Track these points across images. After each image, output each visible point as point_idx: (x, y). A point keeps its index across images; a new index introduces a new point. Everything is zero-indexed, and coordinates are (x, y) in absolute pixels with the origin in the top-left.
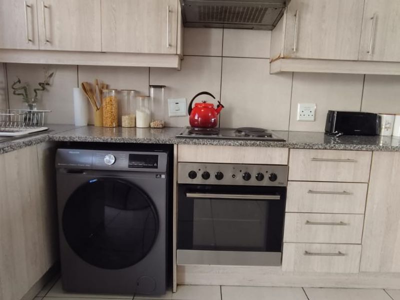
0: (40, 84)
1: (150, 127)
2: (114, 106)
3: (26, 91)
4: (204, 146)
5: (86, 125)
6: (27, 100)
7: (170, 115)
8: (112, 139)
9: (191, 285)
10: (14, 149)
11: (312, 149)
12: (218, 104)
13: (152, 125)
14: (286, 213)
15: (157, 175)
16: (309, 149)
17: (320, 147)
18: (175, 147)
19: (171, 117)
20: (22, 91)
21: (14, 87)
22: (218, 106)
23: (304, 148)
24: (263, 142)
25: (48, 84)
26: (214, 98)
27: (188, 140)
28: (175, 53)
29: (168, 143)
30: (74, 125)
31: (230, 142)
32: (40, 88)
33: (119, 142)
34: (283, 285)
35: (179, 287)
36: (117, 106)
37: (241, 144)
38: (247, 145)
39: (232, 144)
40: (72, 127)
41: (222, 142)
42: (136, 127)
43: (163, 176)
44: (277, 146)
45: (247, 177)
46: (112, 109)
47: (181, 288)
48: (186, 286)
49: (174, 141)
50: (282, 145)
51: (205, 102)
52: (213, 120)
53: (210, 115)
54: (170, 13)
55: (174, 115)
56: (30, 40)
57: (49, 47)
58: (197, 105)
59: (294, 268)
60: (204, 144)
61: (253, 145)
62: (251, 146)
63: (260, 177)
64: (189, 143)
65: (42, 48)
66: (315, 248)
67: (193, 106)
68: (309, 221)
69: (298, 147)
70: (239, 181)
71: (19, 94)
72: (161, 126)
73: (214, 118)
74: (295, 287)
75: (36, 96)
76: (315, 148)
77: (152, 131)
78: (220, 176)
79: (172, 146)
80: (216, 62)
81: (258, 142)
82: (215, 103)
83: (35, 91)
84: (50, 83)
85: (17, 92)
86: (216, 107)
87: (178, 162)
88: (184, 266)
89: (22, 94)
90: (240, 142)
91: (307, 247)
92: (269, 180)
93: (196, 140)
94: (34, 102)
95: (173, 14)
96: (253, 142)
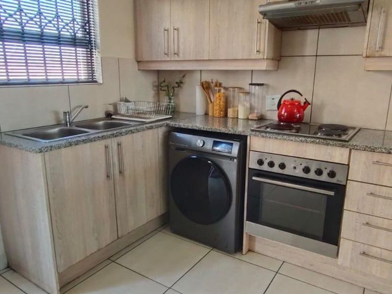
0: (177, 83)
1: (248, 119)
2: (222, 100)
3: (168, 87)
4: (270, 139)
5: (204, 114)
6: (168, 95)
7: (267, 109)
8: (204, 128)
9: (260, 254)
10: (139, 131)
11: (374, 151)
12: (305, 101)
13: (250, 117)
14: (344, 211)
15: (231, 159)
16: (371, 151)
17: (384, 150)
18: (248, 138)
19: (268, 110)
20: (166, 88)
21: (161, 85)
22: (305, 103)
23: (365, 150)
24: (323, 141)
25: (182, 83)
26: (302, 96)
27: (257, 133)
28: (262, 58)
29: (242, 134)
30: (195, 114)
31: (292, 138)
32: (177, 85)
33: (208, 130)
34: (343, 279)
35: (250, 252)
36: (224, 101)
37: (301, 141)
38: (307, 142)
39: (293, 140)
40: (193, 115)
41: (285, 137)
42: (237, 118)
43: (235, 160)
44: (336, 145)
45: (307, 170)
46: (220, 103)
47: (250, 253)
48: (255, 254)
49: (248, 133)
50: (341, 145)
51: (292, 99)
52: (298, 115)
53: (295, 111)
54: (259, 24)
55: (270, 109)
56: (166, 54)
57: (177, 58)
58: (285, 101)
59: (350, 264)
60: (270, 138)
61: (313, 142)
62: (310, 143)
63: (319, 172)
64: (258, 136)
65: (173, 59)
66: (374, 251)
67: (282, 103)
68: (370, 223)
69: (358, 148)
70: (299, 173)
71: (164, 90)
72: (257, 118)
73: (299, 113)
74: (356, 285)
75: (174, 91)
76: (378, 151)
77: (250, 122)
78: (282, 166)
79: (246, 137)
80: (309, 61)
81: (318, 141)
82: (303, 101)
83: (173, 88)
84: (183, 81)
85: (162, 89)
86: (302, 104)
87: (250, 150)
88: (254, 237)
89: (165, 90)
90: (301, 138)
91: (365, 248)
92: (327, 176)
93: (264, 134)
94: (172, 96)
95: (262, 24)
96: (312, 140)
